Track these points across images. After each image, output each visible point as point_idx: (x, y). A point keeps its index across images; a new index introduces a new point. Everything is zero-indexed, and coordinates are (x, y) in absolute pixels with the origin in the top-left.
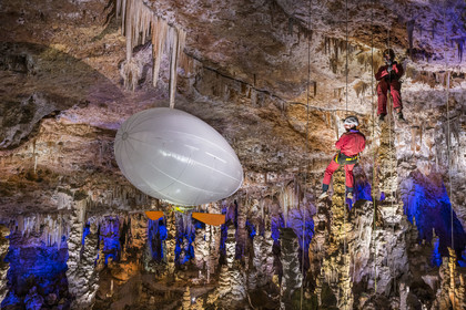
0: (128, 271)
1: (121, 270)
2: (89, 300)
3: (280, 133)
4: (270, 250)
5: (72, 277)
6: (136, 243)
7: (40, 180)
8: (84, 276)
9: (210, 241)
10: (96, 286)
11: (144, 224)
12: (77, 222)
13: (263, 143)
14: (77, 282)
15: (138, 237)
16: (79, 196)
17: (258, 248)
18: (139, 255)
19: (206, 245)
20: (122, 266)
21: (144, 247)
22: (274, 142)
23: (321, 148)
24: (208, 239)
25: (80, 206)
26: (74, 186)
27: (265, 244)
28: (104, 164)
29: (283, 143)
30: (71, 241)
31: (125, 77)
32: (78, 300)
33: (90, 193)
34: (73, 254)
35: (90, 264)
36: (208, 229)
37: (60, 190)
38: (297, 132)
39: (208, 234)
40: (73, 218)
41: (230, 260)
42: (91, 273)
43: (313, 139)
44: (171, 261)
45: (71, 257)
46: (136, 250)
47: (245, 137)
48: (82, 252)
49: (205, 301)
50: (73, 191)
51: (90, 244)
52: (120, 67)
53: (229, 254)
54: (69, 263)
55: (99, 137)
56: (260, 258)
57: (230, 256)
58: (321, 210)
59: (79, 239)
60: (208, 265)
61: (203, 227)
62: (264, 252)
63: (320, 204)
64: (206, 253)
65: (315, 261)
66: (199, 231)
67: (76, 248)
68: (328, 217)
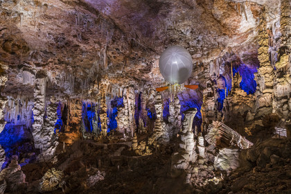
0: (71, 138)
1: (67, 137)
2: (52, 153)
3: (205, 19)
4: (179, 111)
5: (38, 136)
6: (75, 120)
8: (48, 134)
9: (128, 115)
10: (57, 143)
11: (80, 107)
12: (40, 94)
13: (192, 26)
14: (43, 139)
15: (76, 116)
16: (41, 75)
17: (172, 110)
18: (77, 128)
19: (126, 118)
20: (67, 134)
21: (80, 122)
22: (199, 26)
23: (227, 33)
24: (126, 114)
25: (42, 82)
26: (38, 65)
27: (176, 108)
28: (75, 36)
29: (204, 28)
30: (36, 108)
32: (44, 154)
33: (49, 74)
34: (39, 118)
35: (52, 125)
36: (126, 108)
37: (25, 69)
38: (216, 19)
39: (127, 111)
40: (37, 91)
41: (159, 116)
42: (52, 133)
43: (224, 26)
44: (104, 128)
45: (36, 121)
46: (74, 125)
47: (183, 19)
48: (45, 117)
49: (147, 143)
50: (37, 69)
51: (51, 110)
53: (157, 112)
54: (35, 125)
55: (77, 7)
56: (174, 116)
57: (159, 113)
58: (209, 85)
59: (42, 107)
60: (128, 130)
61: (123, 106)
62: (176, 113)
63: (208, 82)
64: (126, 123)
65: (207, 116)
66: (121, 108)
67: (40, 114)
68: (213, 89)
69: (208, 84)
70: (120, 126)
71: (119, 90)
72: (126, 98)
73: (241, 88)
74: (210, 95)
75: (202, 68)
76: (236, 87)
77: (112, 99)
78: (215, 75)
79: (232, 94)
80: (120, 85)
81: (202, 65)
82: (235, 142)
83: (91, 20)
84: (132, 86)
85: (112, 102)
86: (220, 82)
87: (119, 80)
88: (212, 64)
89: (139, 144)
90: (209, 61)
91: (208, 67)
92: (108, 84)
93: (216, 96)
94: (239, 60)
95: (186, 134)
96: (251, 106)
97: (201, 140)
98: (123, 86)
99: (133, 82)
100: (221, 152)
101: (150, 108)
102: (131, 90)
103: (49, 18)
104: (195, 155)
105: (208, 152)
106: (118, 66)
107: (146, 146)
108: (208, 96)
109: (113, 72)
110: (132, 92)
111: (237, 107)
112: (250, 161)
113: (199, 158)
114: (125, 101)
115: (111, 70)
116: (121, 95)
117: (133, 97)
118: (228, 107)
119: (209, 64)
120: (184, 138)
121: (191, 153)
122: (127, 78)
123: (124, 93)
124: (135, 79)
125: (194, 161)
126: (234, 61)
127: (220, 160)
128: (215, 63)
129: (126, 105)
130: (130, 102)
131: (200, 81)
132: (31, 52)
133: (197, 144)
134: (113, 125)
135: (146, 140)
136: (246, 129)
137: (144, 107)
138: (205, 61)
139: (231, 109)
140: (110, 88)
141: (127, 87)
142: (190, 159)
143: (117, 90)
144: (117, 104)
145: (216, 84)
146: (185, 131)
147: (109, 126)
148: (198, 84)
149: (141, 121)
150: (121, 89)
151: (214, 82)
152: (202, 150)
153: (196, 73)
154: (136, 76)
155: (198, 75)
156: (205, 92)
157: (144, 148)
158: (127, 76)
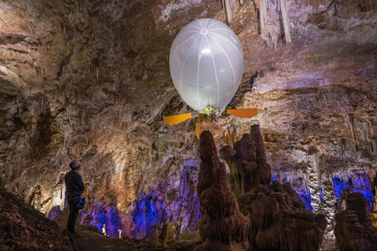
7: (275, 141)
12: (312, 172)
16: (312, 151)
25: (313, 159)
26: (302, 143)
30: (311, 187)
31: (266, 39)
33: (319, 148)
34: (314, 197)
37: (296, 149)
40: (309, 169)
42: (332, 214)
45: (313, 199)
48: (321, 196)
50: (306, 147)
51: (326, 189)
52: (260, 33)
54: (312, 204)
55: (291, 97)
59: (317, 185)
67: (315, 193)
83: (311, 100)
103: (276, 113)
132: (287, 137)
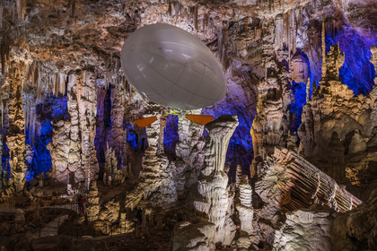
9: (80, 140)
19: (73, 146)
24: (75, 136)
36: (74, 121)
39: (75, 129)
41: (153, 141)
44: (19, 170)
49: (122, 205)
53: (149, 132)
56: (189, 143)
57: (154, 135)
58: (271, 73)
60: (78, 176)
61: (66, 117)
62: (194, 134)
63: (269, 65)
64: (72, 158)
65: (265, 145)
66: (61, 123)
68: (279, 82)
69: (270, 70)
70: (59, 165)
71: (58, 78)
72: (75, 98)
73: (342, 80)
74: (274, 96)
75: (258, 32)
76: (330, 77)
77: (39, 101)
78: (285, 48)
79: (321, 94)
80: (60, 66)
81: (257, 24)
82: (322, 198)
84: (91, 69)
85: (38, 107)
86: (297, 66)
87: (57, 54)
88: (280, 22)
89: (103, 209)
90: (273, 14)
91: (271, 30)
92: (28, 62)
93: (287, 99)
94: (340, 16)
95: (211, 179)
96: (362, 121)
97: (246, 193)
98: (67, 68)
99: (93, 60)
100: (291, 219)
101: (132, 124)
102: (87, 78)
104: (231, 227)
105: (262, 220)
106: (54, 18)
107: (120, 212)
108: (268, 97)
109: (42, 32)
110: (89, 82)
111: (330, 124)
112: (353, 239)
113: (239, 234)
114: (71, 105)
115: (37, 25)
116: (62, 90)
117: (92, 95)
118: (312, 123)
119: (273, 22)
120: (204, 188)
121: (221, 223)
122: (76, 49)
123: (71, 84)
124: (97, 51)
125: (227, 242)
126: (328, 19)
127: (286, 238)
128: (287, 21)
129: (74, 114)
130: (84, 107)
131: (252, 62)
133: (237, 202)
134: (40, 164)
135: (122, 199)
136: (349, 171)
137: (119, 120)
138: (265, 15)
139: (318, 128)
140: (34, 71)
141: (78, 72)
142: (218, 237)
143: (53, 77)
144: (52, 112)
145: (287, 70)
146: (208, 171)
147: (31, 167)
148: (246, 68)
149: (110, 154)
150: (62, 77)
151: (284, 66)
152: (247, 216)
153: (244, 44)
154: (99, 45)
155: (249, 49)
156: (263, 88)
157: (115, 217)
158: (77, 42)
